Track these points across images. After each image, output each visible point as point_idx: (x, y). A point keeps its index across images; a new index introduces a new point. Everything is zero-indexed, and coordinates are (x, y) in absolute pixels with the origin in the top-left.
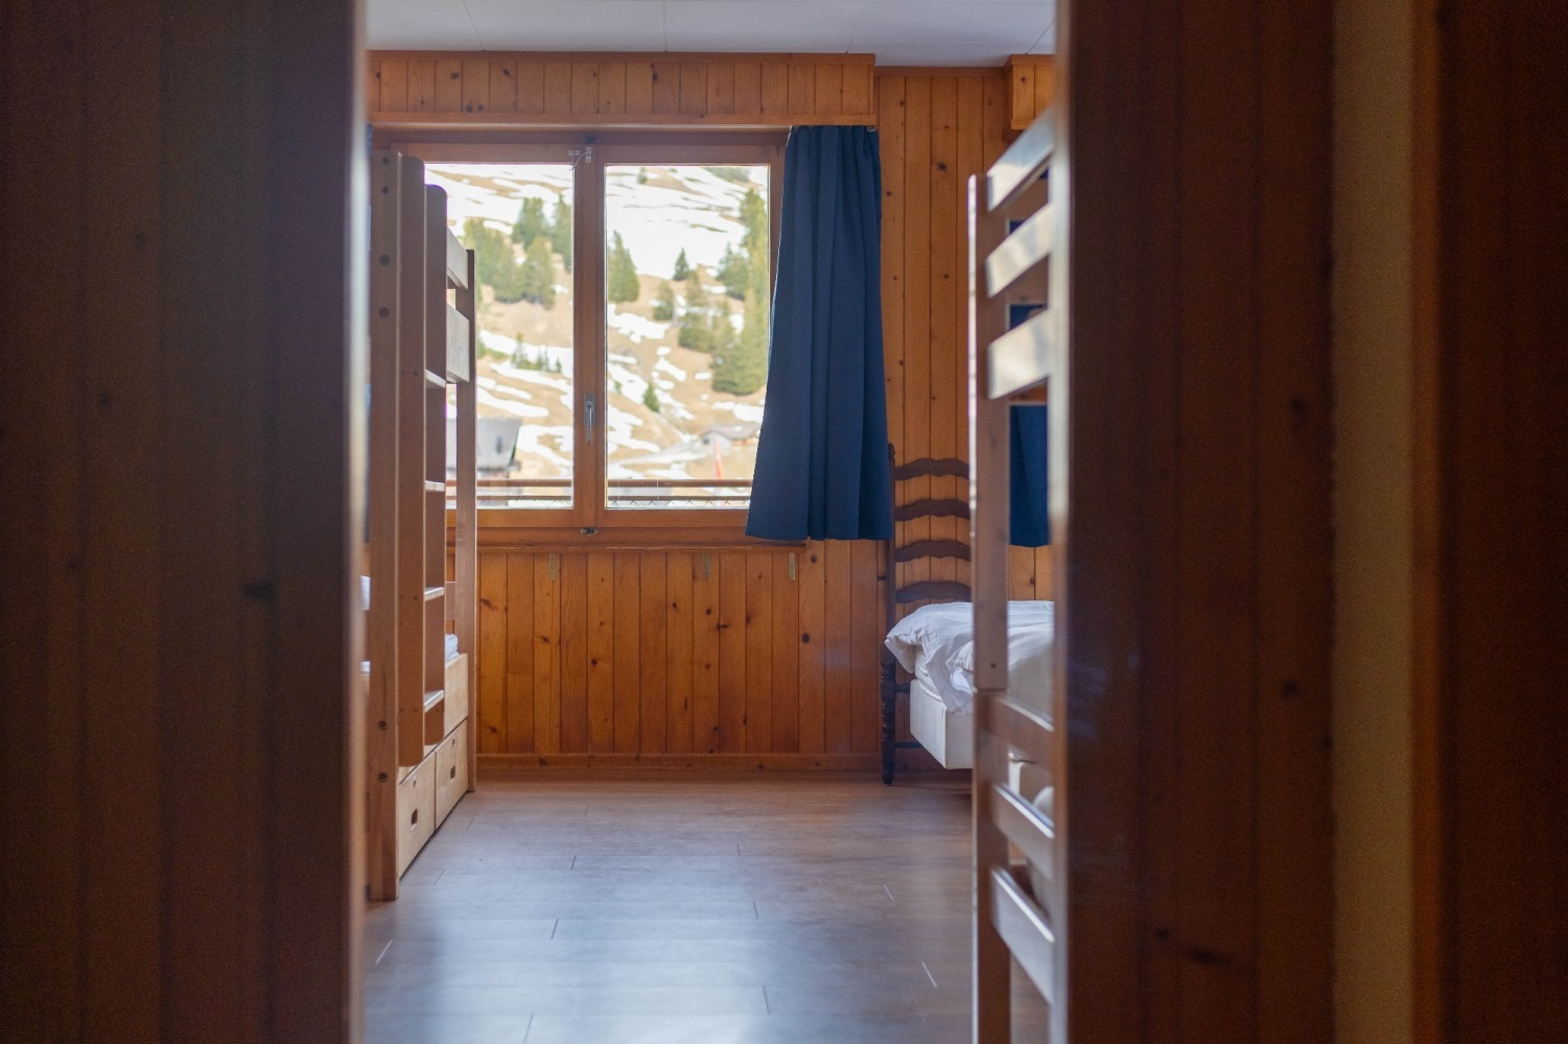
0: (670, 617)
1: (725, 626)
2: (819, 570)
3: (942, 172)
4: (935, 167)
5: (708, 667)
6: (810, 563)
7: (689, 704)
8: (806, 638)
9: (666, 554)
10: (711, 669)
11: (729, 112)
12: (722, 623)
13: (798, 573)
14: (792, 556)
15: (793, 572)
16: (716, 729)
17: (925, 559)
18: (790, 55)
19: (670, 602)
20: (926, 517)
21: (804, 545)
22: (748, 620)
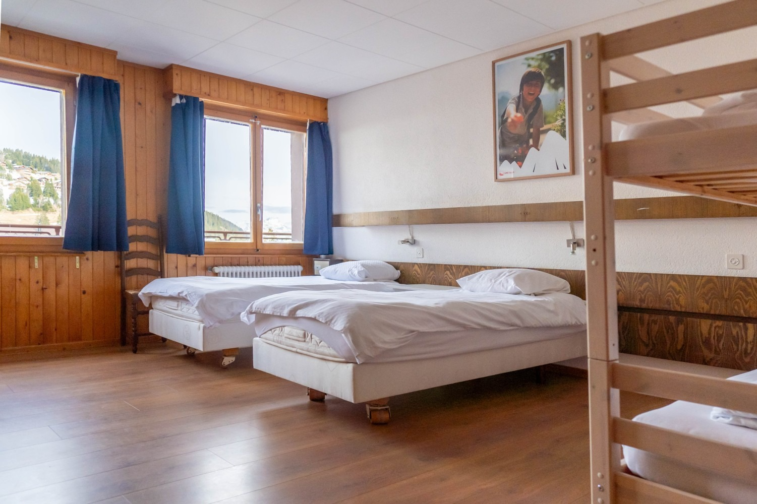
0: (17, 284)
1: (46, 288)
2: (90, 264)
3: (139, 106)
4: (137, 103)
5: (37, 307)
6: (86, 261)
7: (28, 324)
8: (84, 292)
9: (15, 257)
10: (39, 308)
11: (50, 62)
12: (44, 287)
13: (80, 265)
14: (77, 258)
15: (78, 266)
16: (41, 334)
17: (135, 260)
18: (79, 43)
19: (18, 277)
20: (135, 243)
21: (84, 253)
22: (57, 285)
